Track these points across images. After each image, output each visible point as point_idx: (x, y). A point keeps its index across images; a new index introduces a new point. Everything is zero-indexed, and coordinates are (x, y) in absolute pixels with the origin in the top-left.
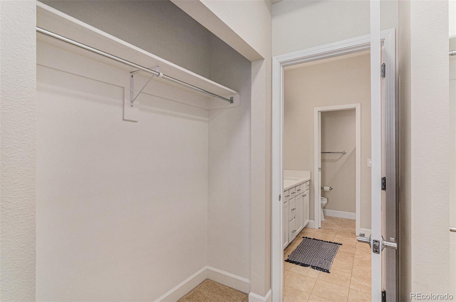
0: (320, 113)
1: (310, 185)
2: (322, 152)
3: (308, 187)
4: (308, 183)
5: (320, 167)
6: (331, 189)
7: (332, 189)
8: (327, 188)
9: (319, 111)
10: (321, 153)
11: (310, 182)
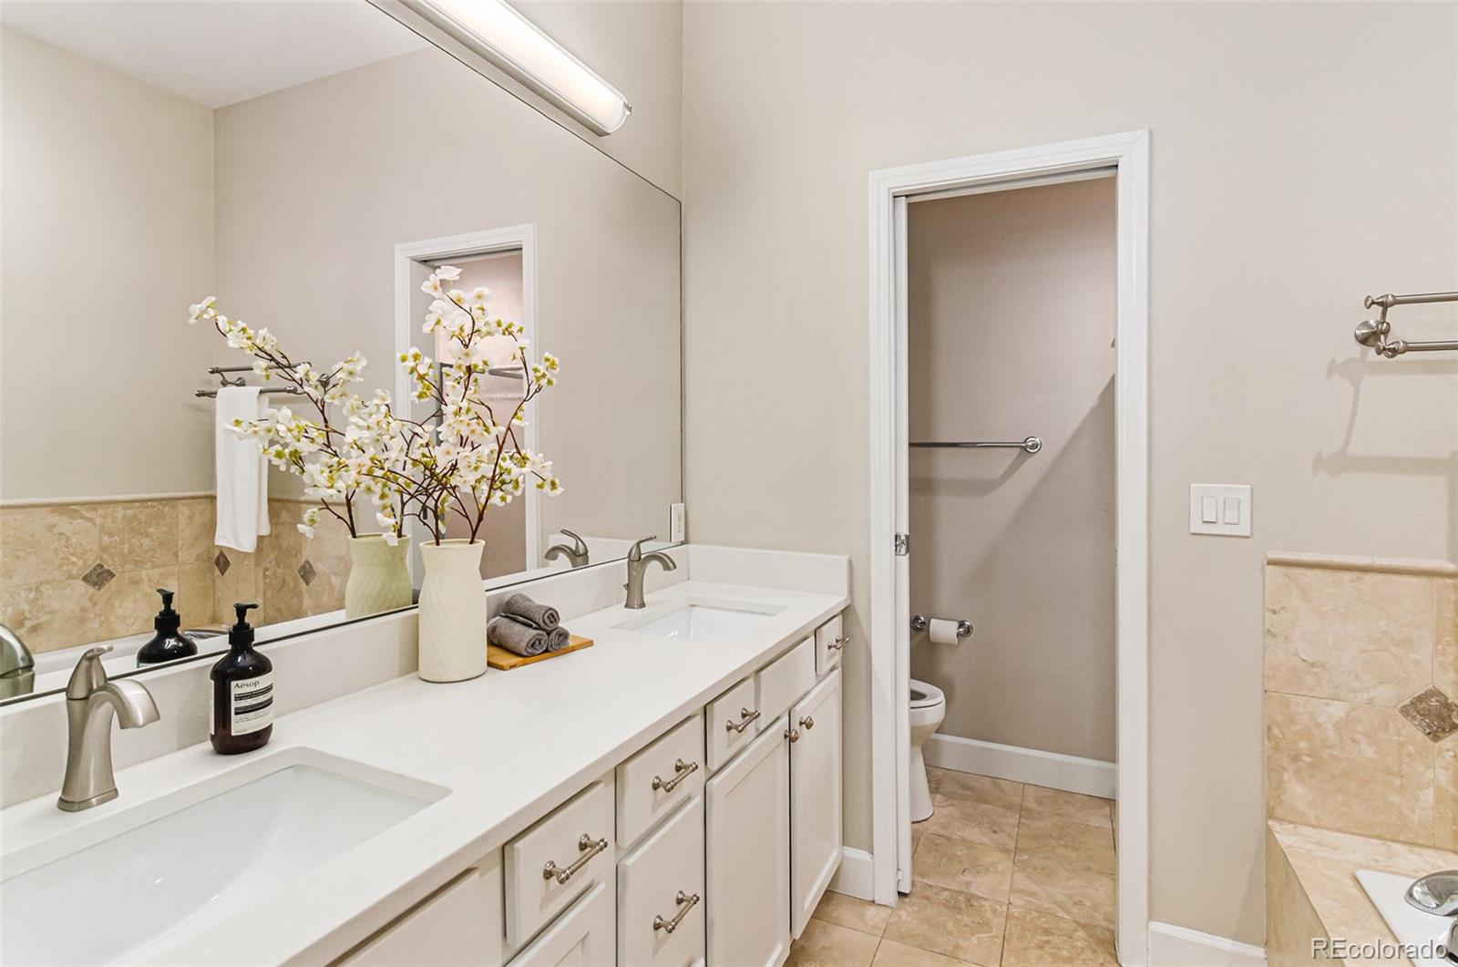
0: (903, 202)
1: (844, 642)
2: (913, 441)
3: (831, 657)
4: (833, 632)
5: (904, 531)
6: (965, 631)
7: (968, 631)
8: (943, 629)
9: (895, 197)
10: (911, 445)
11: (844, 621)
